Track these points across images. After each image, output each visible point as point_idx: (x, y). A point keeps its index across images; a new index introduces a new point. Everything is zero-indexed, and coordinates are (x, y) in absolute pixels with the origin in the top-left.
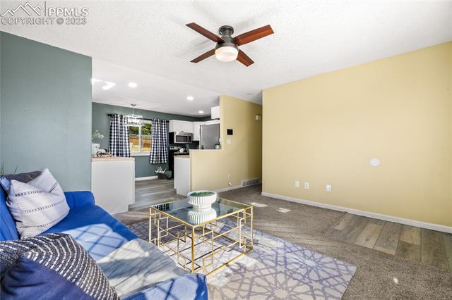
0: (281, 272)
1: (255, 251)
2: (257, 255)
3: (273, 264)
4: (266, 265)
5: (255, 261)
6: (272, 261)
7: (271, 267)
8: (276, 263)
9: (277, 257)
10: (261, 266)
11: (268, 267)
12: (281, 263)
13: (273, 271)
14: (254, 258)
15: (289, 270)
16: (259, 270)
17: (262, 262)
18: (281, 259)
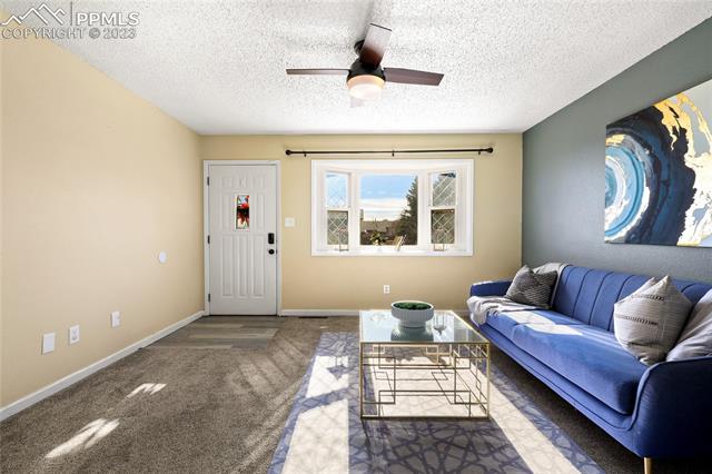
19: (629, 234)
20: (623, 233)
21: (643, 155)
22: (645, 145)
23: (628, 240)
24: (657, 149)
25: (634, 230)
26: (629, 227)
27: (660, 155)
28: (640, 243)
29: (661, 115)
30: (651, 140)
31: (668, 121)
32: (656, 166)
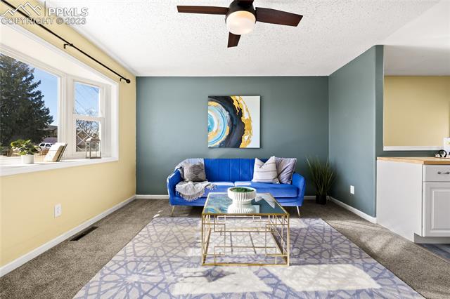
0: (162, 256)
1: (198, 264)
2: (192, 260)
3: (171, 259)
4: (178, 257)
5: (189, 255)
6: (174, 262)
7: (172, 257)
8: (169, 261)
9: (172, 269)
10: (181, 254)
11: (175, 256)
12: (164, 264)
13: (169, 255)
14: (192, 257)
15: (155, 261)
16: (180, 251)
17: (183, 258)
18: (167, 268)
19: (220, 144)
20: (218, 143)
21: (226, 114)
22: (227, 110)
23: (220, 146)
24: (232, 112)
25: (222, 142)
26: (220, 141)
27: (233, 115)
28: (226, 147)
29: (233, 101)
30: (229, 109)
31: (235, 104)
32: (232, 119)
